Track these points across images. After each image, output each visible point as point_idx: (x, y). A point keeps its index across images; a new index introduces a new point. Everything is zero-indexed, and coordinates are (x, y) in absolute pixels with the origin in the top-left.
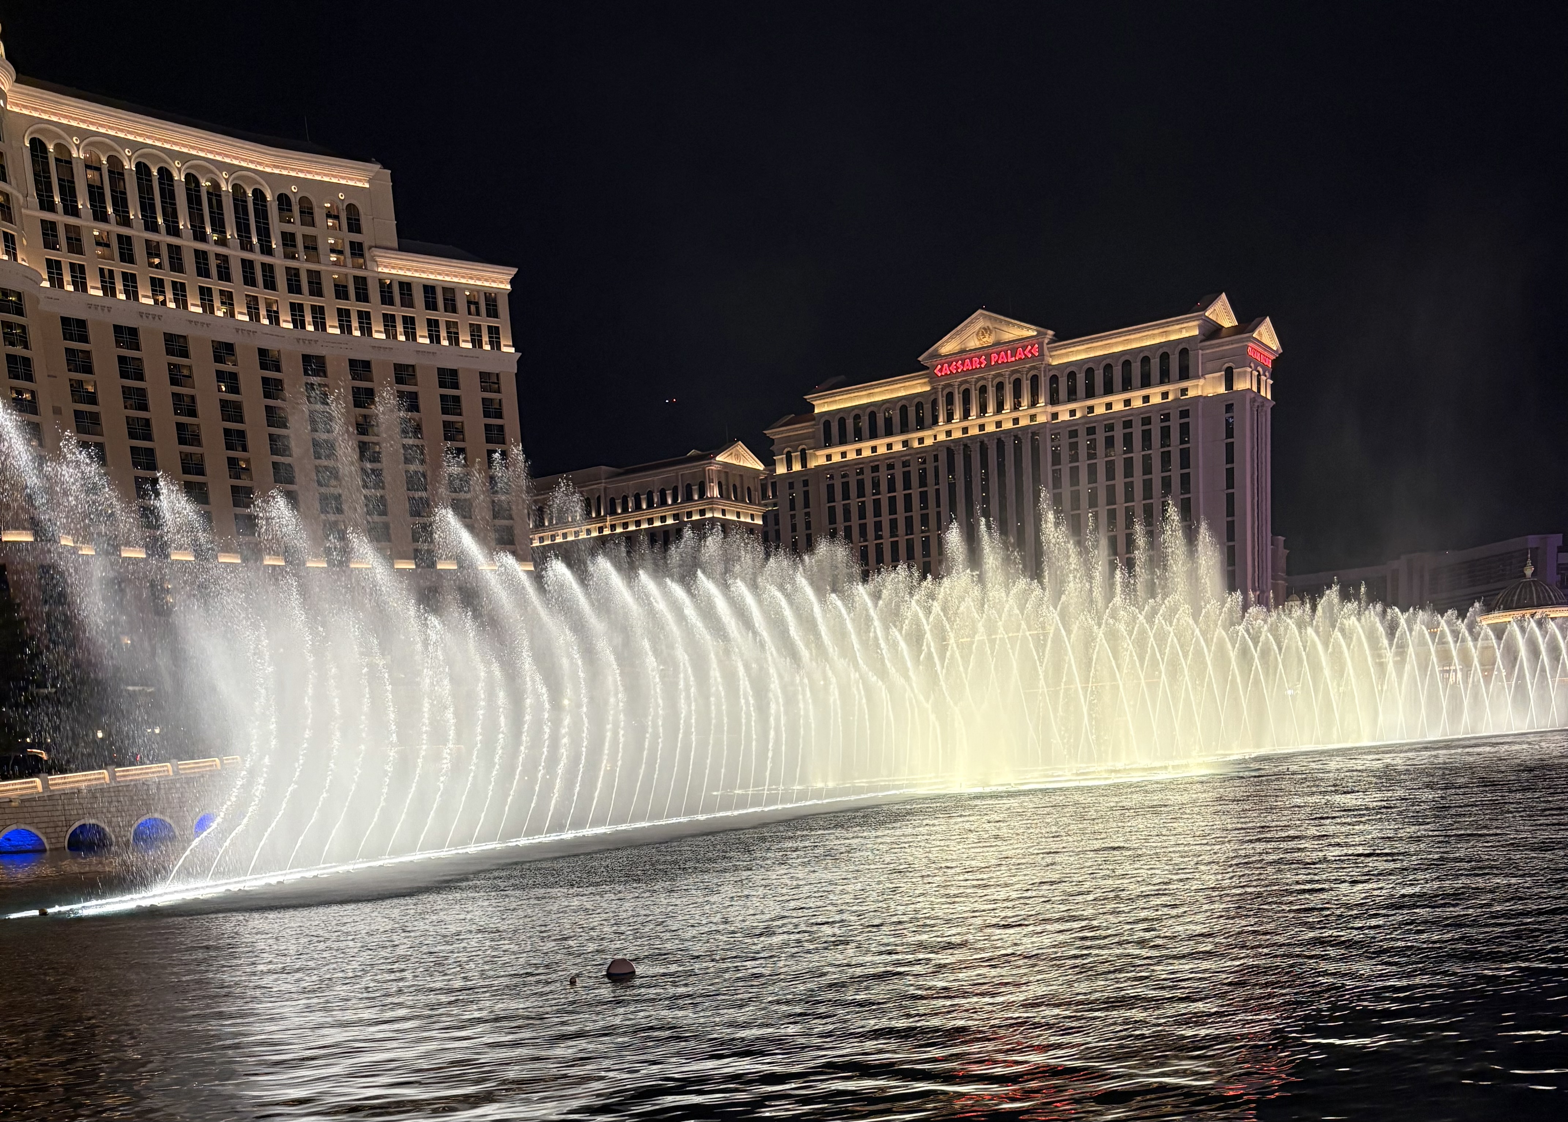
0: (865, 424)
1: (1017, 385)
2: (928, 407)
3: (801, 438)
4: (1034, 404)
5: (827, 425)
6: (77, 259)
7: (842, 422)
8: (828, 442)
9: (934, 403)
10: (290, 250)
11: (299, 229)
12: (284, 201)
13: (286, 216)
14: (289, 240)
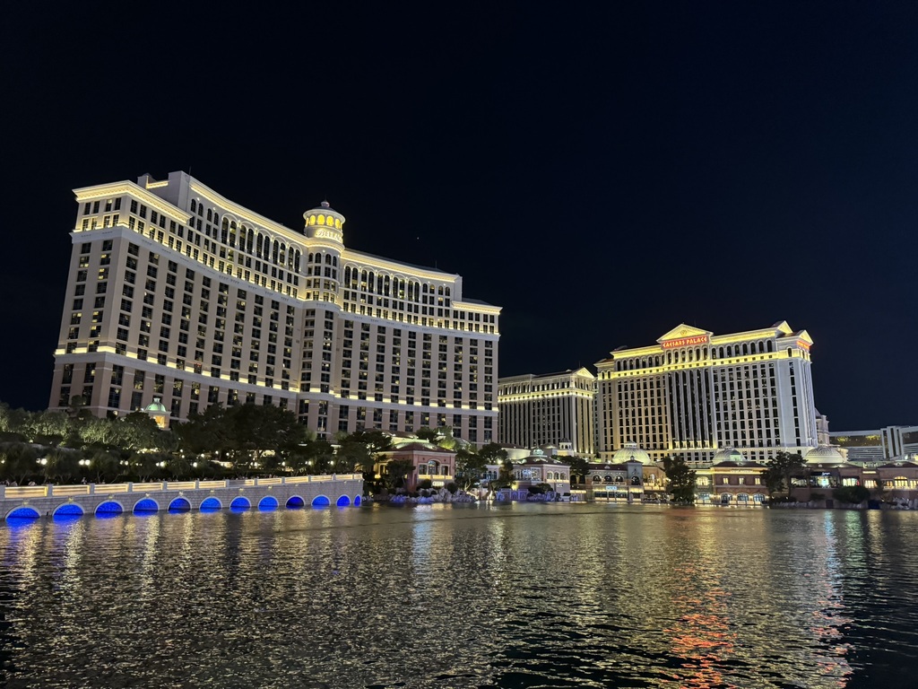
0: (634, 363)
1: (698, 351)
2: (660, 359)
3: (608, 367)
4: (705, 359)
5: (619, 363)
6: (354, 303)
7: (625, 362)
8: (619, 370)
9: (663, 357)
10: (425, 301)
11: (429, 295)
12: (425, 286)
13: (425, 291)
14: (425, 298)
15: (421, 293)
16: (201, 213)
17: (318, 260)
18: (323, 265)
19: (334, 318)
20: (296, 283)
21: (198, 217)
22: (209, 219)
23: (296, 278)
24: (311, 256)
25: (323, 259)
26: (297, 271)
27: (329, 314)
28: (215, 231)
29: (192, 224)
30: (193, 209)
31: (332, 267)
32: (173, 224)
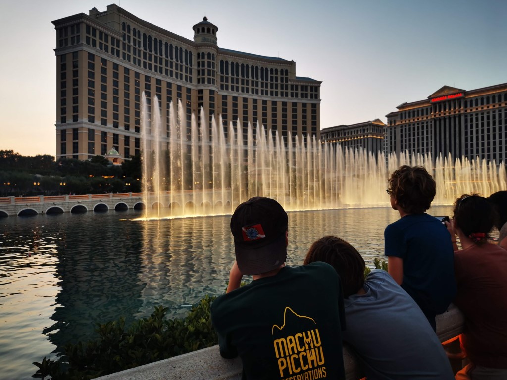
1: (455, 104)
3: (394, 118)
4: (460, 108)
6: (227, 84)
10: (272, 80)
11: (274, 75)
12: (272, 70)
13: (272, 73)
14: (272, 78)
15: (269, 75)
16: (129, 32)
17: (203, 58)
18: (206, 60)
19: (215, 93)
20: (191, 73)
21: (127, 34)
22: (134, 35)
23: (191, 70)
24: (198, 54)
25: (206, 57)
26: (191, 65)
27: (212, 92)
28: (139, 42)
29: (124, 39)
30: (124, 29)
31: (212, 61)
32: (113, 38)
